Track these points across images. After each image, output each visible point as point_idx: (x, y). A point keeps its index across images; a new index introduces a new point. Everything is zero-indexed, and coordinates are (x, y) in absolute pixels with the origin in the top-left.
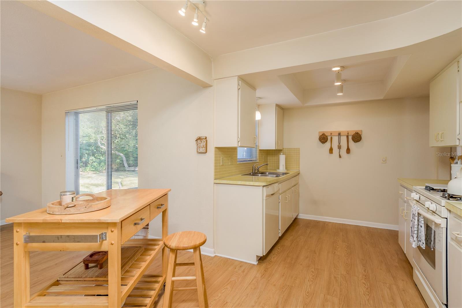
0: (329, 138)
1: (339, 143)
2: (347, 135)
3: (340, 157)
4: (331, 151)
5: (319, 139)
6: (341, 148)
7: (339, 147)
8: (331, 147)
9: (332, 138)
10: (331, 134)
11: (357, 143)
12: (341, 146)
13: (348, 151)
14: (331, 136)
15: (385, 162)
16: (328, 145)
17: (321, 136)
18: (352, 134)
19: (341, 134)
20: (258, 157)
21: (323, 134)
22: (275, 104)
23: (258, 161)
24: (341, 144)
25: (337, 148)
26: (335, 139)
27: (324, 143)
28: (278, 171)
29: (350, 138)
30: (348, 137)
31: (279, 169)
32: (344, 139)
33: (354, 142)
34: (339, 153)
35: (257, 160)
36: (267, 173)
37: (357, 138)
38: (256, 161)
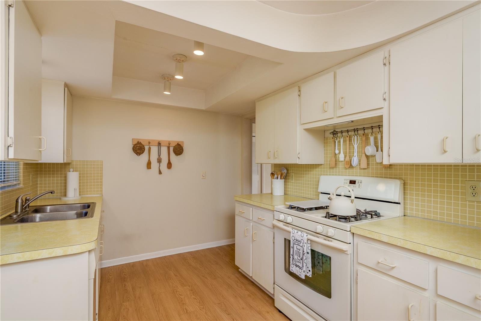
0: (147, 148)
1: (159, 155)
2: (168, 146)
3: (160, 173)
4: (149, 165)
5: (133, 149)
6: (161, 162)
7: (159, 161)
8: (149, 160)
9: (150, 149)
10: (149, 143)
11: (178, 156)
12: (161, 159)
13: (169, 165)
14: (149, 146)
15: (204, 177)
16: (144, 157)
17: (136, 144)
18: (174, 146)
19: (162, 145)
20: (21, 178)
21: (139, 143)
22: (64, 83)
23: (21, 186)
24: (161, 157)
25: (157, 162)
26: (154, 150)
27: (140, 155)
28: (66, 200)
29: (171, 149)
30: (169, 148)
31: (65, 195)
32: (164, 150)
33: (175, 155)
34: (159, 168)
35: (19, 184)
36: (49, 208)
37: (179, 150)
38: (17, 187)
